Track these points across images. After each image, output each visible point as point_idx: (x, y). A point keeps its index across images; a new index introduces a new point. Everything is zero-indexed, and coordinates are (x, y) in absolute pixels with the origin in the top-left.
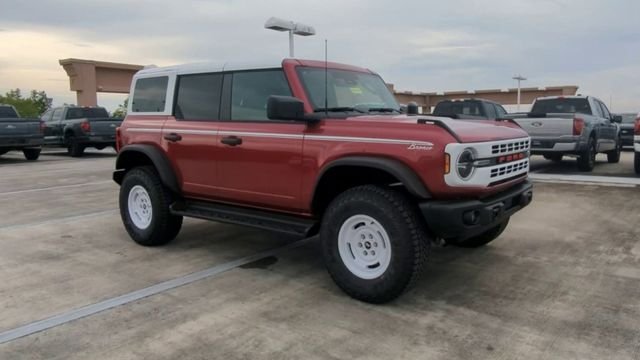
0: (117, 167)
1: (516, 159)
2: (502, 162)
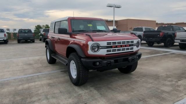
0: (46, 44)
1: (123, 47)
2: (114, 48)
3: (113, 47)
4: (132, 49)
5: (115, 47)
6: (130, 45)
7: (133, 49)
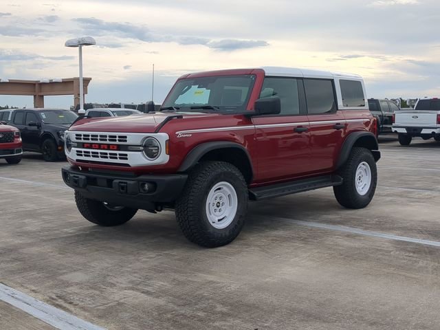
1: (104, 149)
2: (87, 148)
3: (85, 145)
4: (124, 157)
5: (89, 145)
6: (119, 148)
7: (127, 159)
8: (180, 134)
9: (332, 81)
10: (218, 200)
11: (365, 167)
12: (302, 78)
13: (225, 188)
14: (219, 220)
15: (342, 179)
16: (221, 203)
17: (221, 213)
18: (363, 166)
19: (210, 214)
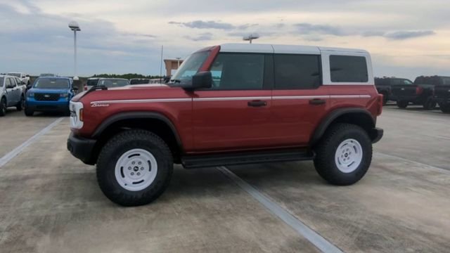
8: (95, 104)
9: (319, 57)
10: (136, 165)
11: (353, 144)
12: (273, 54)
13: (142, 155)
14: (134, 183)
15: (315, 154)
16: (140, 168)
17: (140, 176)
18: (350, 143)
19: (123, 176)
